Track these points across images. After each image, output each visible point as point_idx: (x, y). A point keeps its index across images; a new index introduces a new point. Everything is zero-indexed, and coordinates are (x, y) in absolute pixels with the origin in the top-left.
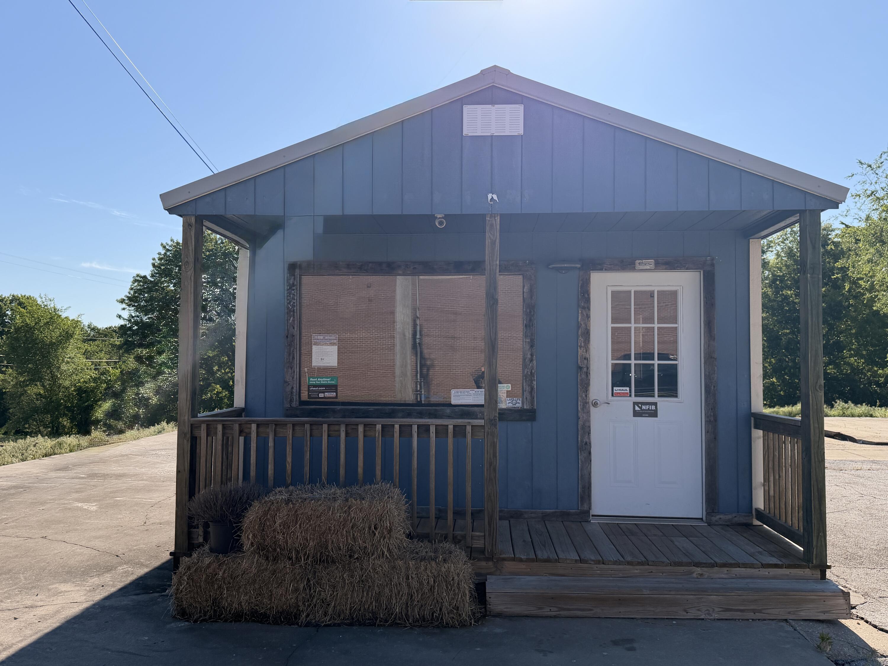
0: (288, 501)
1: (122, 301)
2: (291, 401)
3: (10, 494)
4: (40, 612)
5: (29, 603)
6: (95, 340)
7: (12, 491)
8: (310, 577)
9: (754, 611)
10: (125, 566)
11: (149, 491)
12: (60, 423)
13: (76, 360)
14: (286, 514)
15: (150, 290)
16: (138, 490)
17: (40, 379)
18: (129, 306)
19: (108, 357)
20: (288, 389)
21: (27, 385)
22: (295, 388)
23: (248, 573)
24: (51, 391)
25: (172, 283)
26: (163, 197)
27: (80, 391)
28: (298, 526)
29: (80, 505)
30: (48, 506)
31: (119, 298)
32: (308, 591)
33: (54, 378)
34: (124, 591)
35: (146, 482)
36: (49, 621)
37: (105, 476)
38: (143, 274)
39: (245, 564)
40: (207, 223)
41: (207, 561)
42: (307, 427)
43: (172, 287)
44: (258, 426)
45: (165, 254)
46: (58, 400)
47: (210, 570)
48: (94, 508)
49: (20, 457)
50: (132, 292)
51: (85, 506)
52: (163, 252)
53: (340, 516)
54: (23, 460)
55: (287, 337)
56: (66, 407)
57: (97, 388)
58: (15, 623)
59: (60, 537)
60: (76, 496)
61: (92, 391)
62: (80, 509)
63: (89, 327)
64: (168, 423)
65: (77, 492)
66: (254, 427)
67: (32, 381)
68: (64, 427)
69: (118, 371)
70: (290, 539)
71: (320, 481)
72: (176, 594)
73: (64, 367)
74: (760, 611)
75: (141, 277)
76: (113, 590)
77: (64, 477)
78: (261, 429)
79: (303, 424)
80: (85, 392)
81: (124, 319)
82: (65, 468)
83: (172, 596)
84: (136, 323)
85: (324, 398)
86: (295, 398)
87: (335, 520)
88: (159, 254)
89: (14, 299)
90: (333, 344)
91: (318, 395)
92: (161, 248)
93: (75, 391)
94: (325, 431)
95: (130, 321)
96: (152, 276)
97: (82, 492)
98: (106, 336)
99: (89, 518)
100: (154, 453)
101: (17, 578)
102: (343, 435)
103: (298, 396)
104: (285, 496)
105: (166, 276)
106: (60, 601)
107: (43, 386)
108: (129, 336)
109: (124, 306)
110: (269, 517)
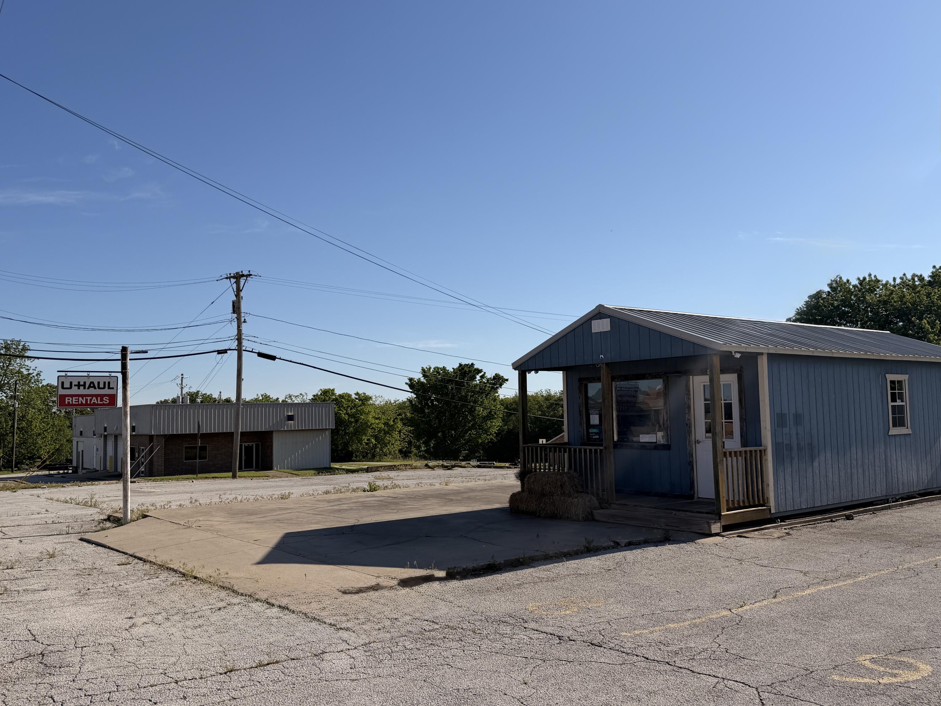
9: (676, 527)
20: (581, 434)
22: (584, 434)
55: (579, 411)
74: (678, 527)
85: (595, 438)
86: (585, 438)
90: (597, 414)
91: (592, 437)
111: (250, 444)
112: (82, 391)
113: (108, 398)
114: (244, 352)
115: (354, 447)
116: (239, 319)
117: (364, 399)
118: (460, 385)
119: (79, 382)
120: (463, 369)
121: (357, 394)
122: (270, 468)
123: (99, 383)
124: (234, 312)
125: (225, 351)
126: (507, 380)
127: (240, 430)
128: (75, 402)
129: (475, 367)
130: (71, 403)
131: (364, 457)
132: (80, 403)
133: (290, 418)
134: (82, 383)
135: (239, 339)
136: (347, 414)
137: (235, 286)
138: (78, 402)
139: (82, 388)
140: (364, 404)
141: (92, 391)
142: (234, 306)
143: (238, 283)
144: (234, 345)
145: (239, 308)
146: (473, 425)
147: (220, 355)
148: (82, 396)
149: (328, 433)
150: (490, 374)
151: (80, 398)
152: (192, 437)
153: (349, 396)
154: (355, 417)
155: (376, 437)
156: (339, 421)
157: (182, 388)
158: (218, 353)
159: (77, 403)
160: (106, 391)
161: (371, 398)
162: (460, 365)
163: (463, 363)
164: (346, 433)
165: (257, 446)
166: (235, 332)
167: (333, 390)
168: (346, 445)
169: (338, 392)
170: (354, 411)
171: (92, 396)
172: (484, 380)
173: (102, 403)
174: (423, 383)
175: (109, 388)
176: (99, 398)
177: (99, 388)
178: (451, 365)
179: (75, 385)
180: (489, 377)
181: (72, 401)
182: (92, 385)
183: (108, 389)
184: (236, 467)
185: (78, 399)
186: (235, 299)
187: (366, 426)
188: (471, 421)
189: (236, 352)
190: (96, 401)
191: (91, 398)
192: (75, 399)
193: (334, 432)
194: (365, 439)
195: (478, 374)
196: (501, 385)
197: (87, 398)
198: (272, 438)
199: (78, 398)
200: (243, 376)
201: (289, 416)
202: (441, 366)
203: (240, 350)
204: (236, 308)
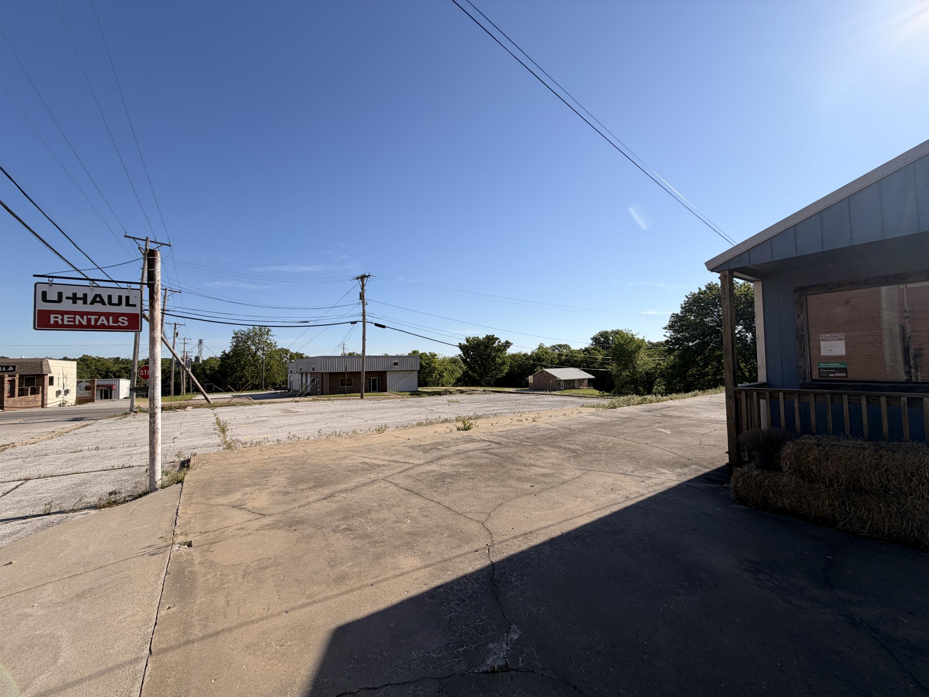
0: (818, 445)
1: (665, 328)
2: (805, 379)
3: (626, 421)
4: (655, 481)
5: (648, 475)
6: (651, 349)
7: (627, 420)
8: (844, 499)
10: (695, 466)
11: (698, 427)
12: (638, 389)
13: (644, 359)
14: (817, 452)
15: (680, 320)
16: (692, 426)
17: (628, 368)
18: (669, 330)
19: (659, 356)
20: (802, 370)
21: (622, 371)
22: (807, 371)
23: (788, 486)
24: (633, 374)
25: (693, 316)
26: (706, 264)
27: (647, 373)
28: (829, 462)
29: (661, 430)
30: (645, 428)
31: (664, 327)
32: (843, 508)
33: (634, 367)
34: (697, 479)
35: (695, 422)
36: (660, 487)
37: (671, 417)
38: (676, 313)
39: (785, 480)
40: (736, 274)
41: (756, 473)
42: (828, 396)
43: (692, 318)
44: (784, 394)
45: (688, 300)
46: (637, 378)
47: (759, 478)
48: (669, 432)
49: (627, 404)
50: (670, 323)
51: (664, 431)
52: (686, 300)
53: (871, 461)
54: (628, 405)
55: (798, 337)
56: (641, 381)
57: (656, 372)
58: (642, 484)
59: (655, 445)
60: (658, 425)
61: (653, 374)
62: (662, 432)
63: (648, 342)
64: (699, 390)
65: (658, 423)
66: (781, 394)
67: (624, 369)
68: (640, 391)
69: (665, 364)
70: (822, 470)
71: (844, 434)
72: (735, 488)
73: (638, 362)
75: (675, 314)
76: (691, 477)
77: (649, 415)
78: (787, 396)
79: (824, 394)
80: (650, 374)
81: (667, 337)
82: (649, 411)
83: (732, 488)
84: (674, 338)
85: (834, 377)
86: (808, 377)
87: (865, 463)
88: (685, 301)
89: (613, 332)
90: (841, 339)
91: (829, 375)
92: (685, 298)
93: (644, 374)
94: (845, 399)
95: (670, 338)
96: (682, 313)
97: (660, 423)
98: (657, 346)
99: (668, 437)
100: (696, 406)
101: (638, 462)
102: (864, 404)
103: (810, 376)
104: (815, 441)
105: (689, 312)
106: (663, 478)
107: (629, 371)
108: (671, 345)
109: (666, 330)
110: (802, 452)
111: (375, 378)
112: (80, 306)
113: (126, 319)
114: (366, 323)
115: (429, 379)
116: (363, 303)
117: (434, 355)
118: (487, 347)
119: (75, 294)
120: (489, 337)
121: (430, 353)
122: (385, 390)
123: (110, 297)
124: (361, 299)
125: (355, 323)
126: (512, 344)
127: (365, 370)
128: (68, 321)
129: (495, 337)
130: (60, 323)
131: (433, 384)
132: (77, 323)
133: (396, 364)
134: (80, 295)
135: (364, 315)
136: (425, 363)
137: (361, 283)
138: (74, 321)
139: (80, 302)
140: (433, 358)
141: (98, 308)
142: (360, 296)
143: (363, 281)
144: (361, 318)
145: (363, 296)
146: (495, 368)
147: (353, 325)
148: (82, 314)
149: (416, 373)
150: (503, 341)
151: (78, 317)
152: (342, 374)
153: (426, 354)
154: (429, 365)
155: (439, 375)
156: (421, 366)
157: (344, 349)
158: (352, 324)
159: (73, 323)
160: (123, 309)
161: (436, 355)
162: (487, 336)
163: (488, 335)
164: (424, 373)
165: (379, 379)
166: (362, 311)
167: (418, 351)
168: (425, 378)
169: (420, 352)
170: (428, 361)
171: (100, 314)
172: (500, 344)
173: (116, 325)
174: (466, 345)
175: (128, 304)
176: (111, 318)
177: (110, 303)
178: (482, 336)
179: (68, 298)
180: (502, 342)
181: (62, 320)
182: (98, 299)
183: (126, 306)
184: (362, 390)
185: (74, 318)
186: (361, 291)
187: (435, 369)
188: (493, 366)
189: (362, 323)
190: (106, 323)
191: (97, 317)
192: (68, 318)
193: (419, 372)
194: (434, 375)
195: (497, 340)
196: (509, 347)
197: (89, 317)
198: (386, 375)
199: (73, 316)
200: (366, 338)
201: (395, 363)
202: (476, 336)
203: (364, 322)
204: (362, 297)
